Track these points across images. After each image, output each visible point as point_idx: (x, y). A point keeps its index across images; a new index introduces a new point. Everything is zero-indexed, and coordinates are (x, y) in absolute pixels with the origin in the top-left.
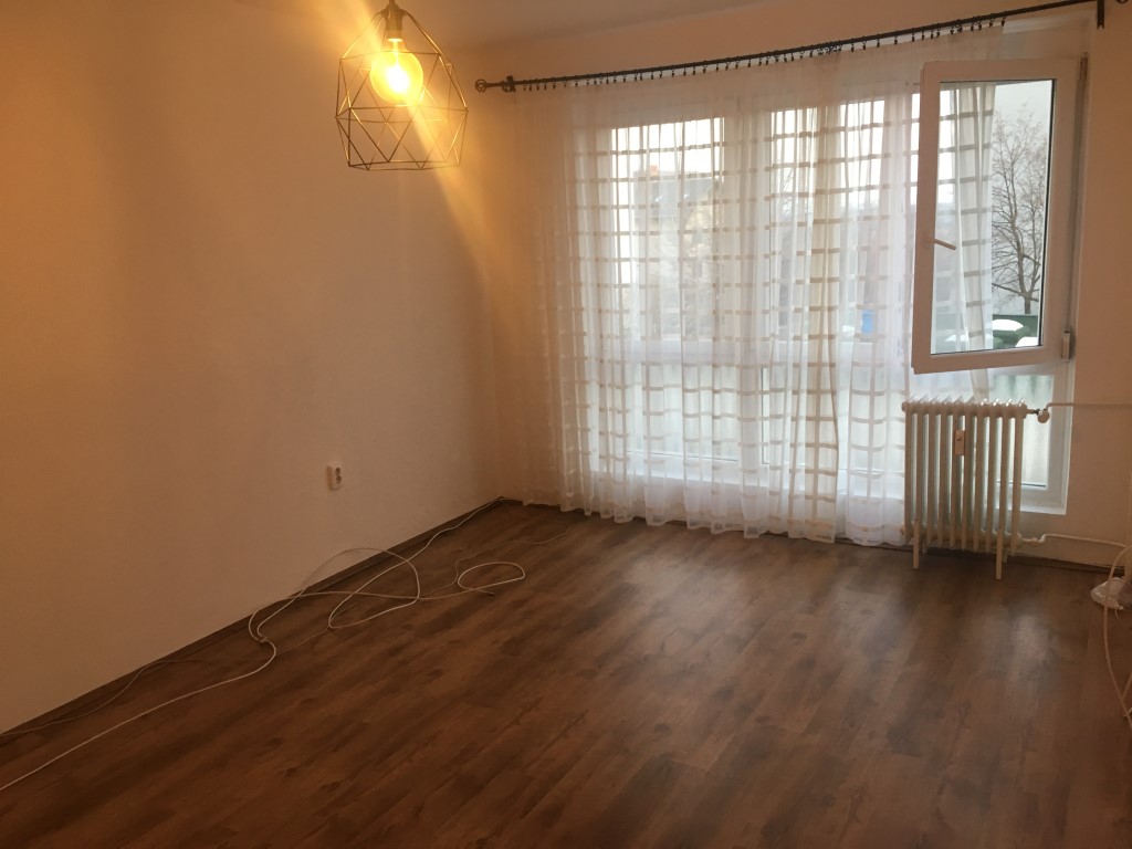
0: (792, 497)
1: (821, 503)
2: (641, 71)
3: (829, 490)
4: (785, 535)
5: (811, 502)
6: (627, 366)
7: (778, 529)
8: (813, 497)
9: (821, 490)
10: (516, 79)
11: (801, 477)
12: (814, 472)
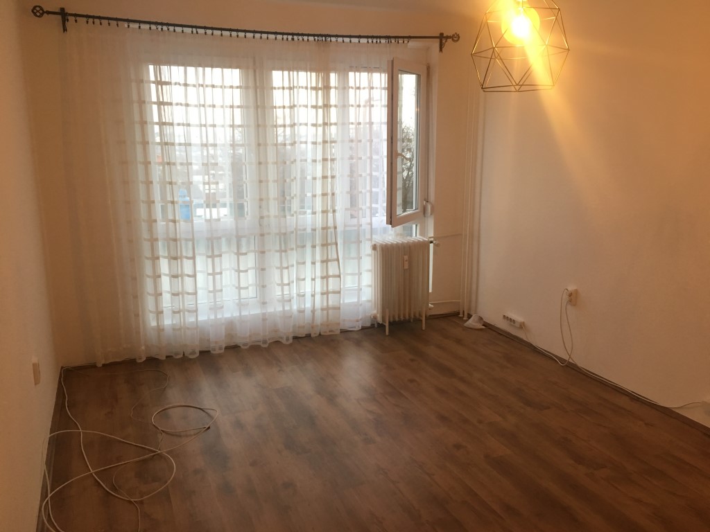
0: (313, 311)
1: (330, 312)
2: (197, 27)
3: (336, 304)
4: (308, 336)
5: (325, 312)
6: (195, 242)
7: (302, 333)
8: (326, 309)
9: (330, 303)
10: (68, 11)
11: (318, 297)
12: (325, 293)
